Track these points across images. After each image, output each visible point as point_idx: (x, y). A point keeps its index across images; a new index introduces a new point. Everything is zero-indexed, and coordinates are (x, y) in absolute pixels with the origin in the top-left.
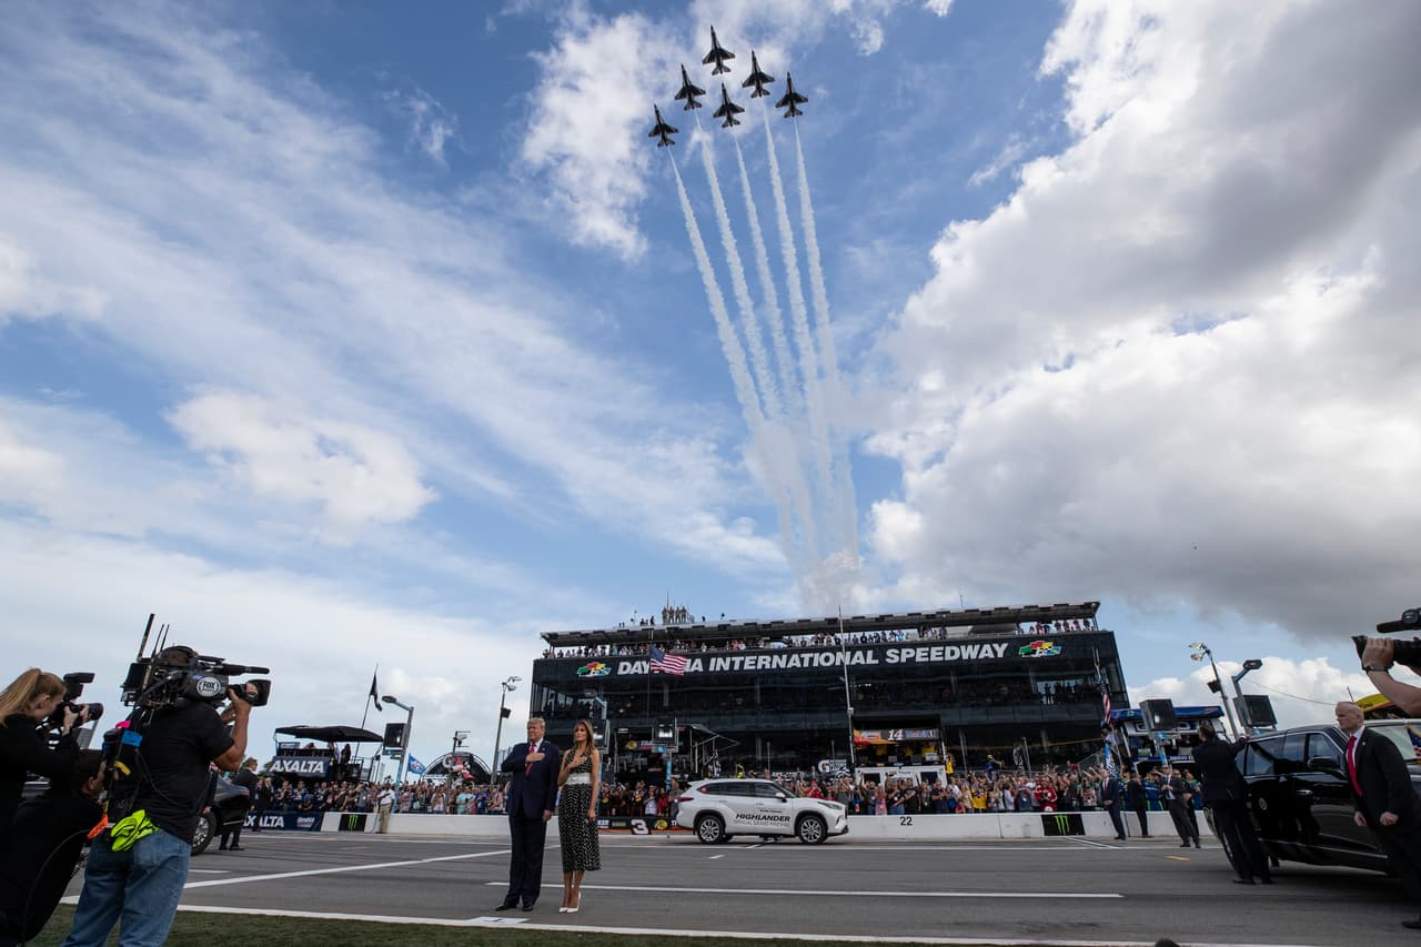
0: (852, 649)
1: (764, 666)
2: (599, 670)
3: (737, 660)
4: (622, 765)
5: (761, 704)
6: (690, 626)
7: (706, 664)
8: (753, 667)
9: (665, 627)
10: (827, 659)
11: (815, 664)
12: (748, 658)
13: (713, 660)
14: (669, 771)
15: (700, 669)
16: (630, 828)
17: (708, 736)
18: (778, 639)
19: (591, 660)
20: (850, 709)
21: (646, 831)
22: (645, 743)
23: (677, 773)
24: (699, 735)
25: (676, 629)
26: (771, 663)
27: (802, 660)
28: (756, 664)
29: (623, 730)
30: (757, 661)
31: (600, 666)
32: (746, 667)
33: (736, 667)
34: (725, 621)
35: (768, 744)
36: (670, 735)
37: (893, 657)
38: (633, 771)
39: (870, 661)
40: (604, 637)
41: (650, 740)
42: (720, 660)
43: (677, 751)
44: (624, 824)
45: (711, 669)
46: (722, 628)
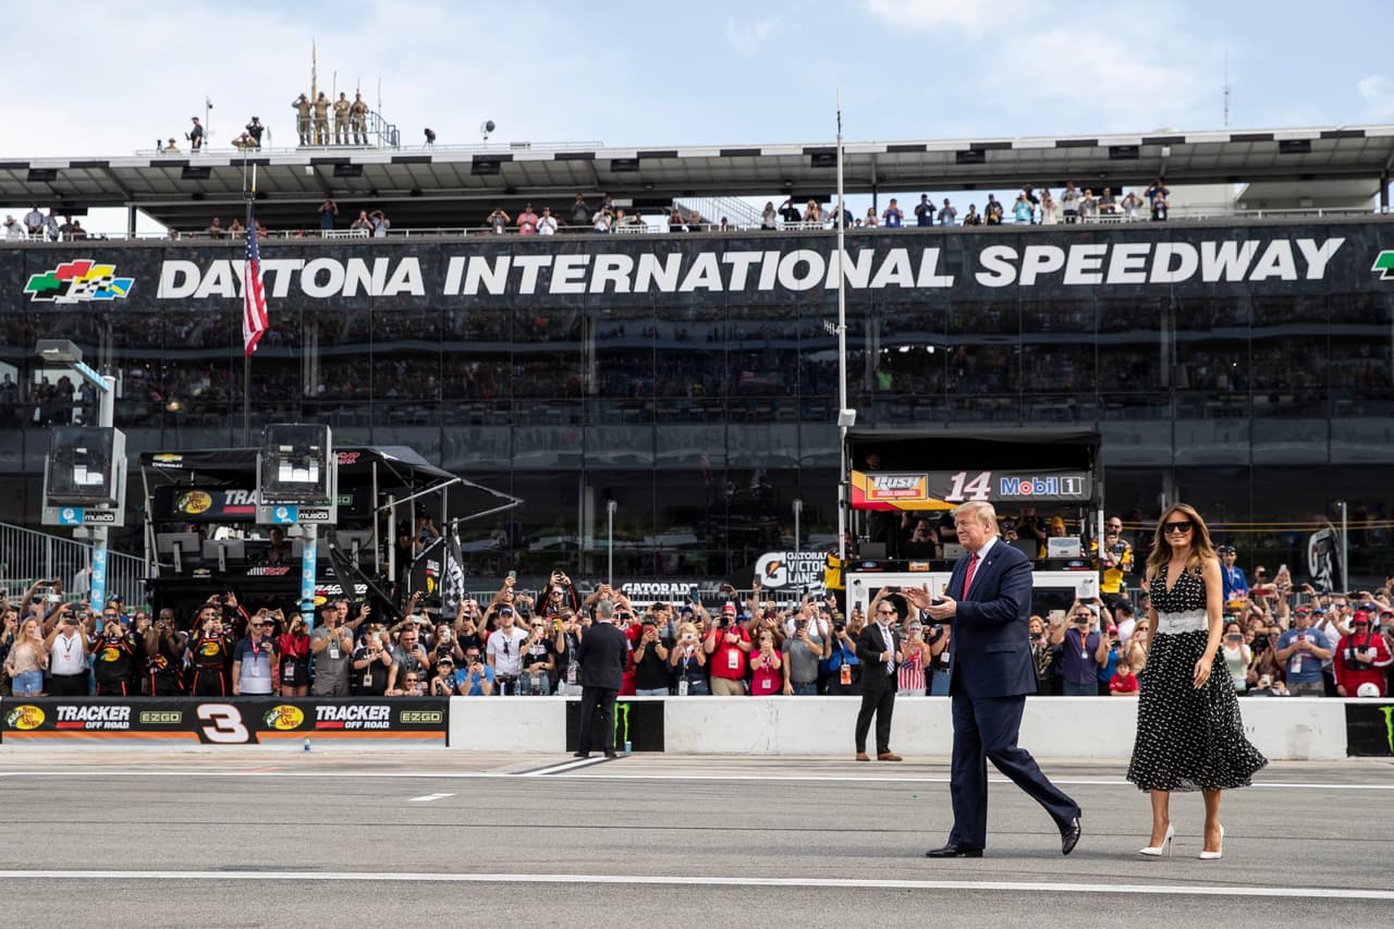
0: (878, 242)
1: (610, 284)
2: (94, 283)
3: (531, 264)
4: (166, 558)
5: (601, 393)
6: (385, 156)
7: (434, 273)
8: (579, 288)
9: (305, 158)
10: (801, 270)
11: (766, 283)
12: (563, 261)
13: (456, 263)
14: (309, 575)
15: (417, 288)
16: (193, 726)
17: (425, 479)
18: (659, 204)
19: (66, 253)
20: (847, 414)
21: (242, 733)
22: (237, 498)
23: (333, 581)
24: (397, 478)
25: (342, 166)
26: (633, 276)
27: (726, 271)
28: (588, 279)
29: (167, 460)
30: (589, 269)
31: (99, 272)
32: (558, 286)
33: (528, 286)
34: (497, 145)
35: (612, 506)
36: (310, 476)
37: (997, 269)
38: (201, 573)
39: (930, 278)
40: (110, 184)
41: (251, 487)
42: (478, 264)
43: (333, 519)
44: (174, 717)
45: (451, 288)
46: (486, 165)
